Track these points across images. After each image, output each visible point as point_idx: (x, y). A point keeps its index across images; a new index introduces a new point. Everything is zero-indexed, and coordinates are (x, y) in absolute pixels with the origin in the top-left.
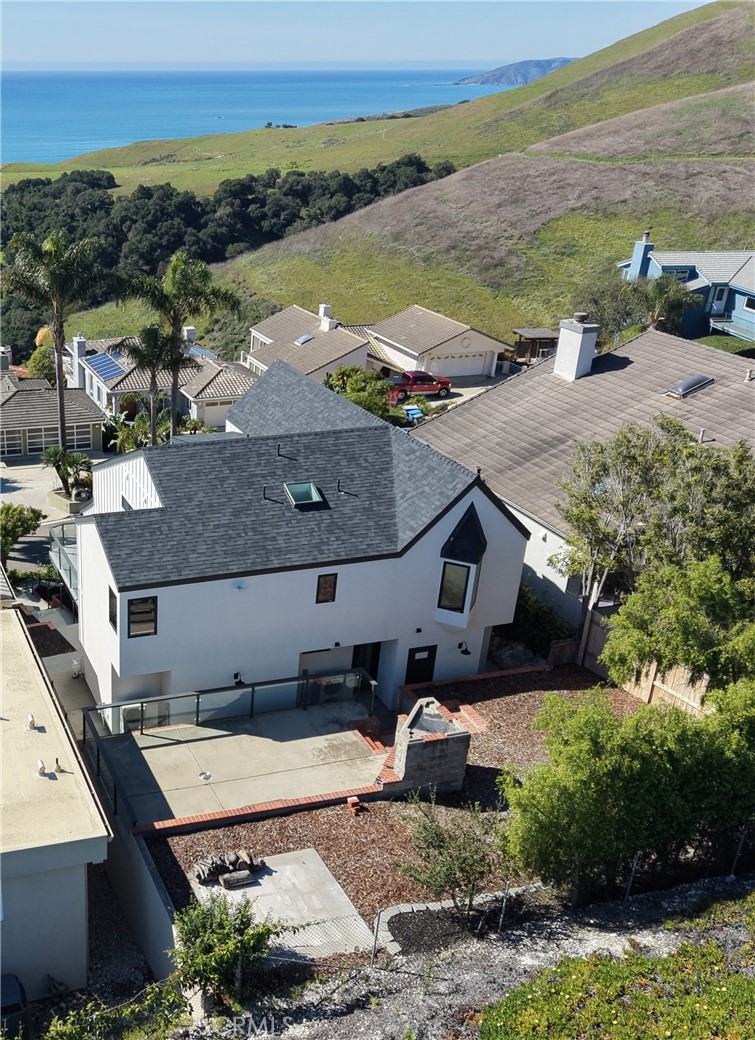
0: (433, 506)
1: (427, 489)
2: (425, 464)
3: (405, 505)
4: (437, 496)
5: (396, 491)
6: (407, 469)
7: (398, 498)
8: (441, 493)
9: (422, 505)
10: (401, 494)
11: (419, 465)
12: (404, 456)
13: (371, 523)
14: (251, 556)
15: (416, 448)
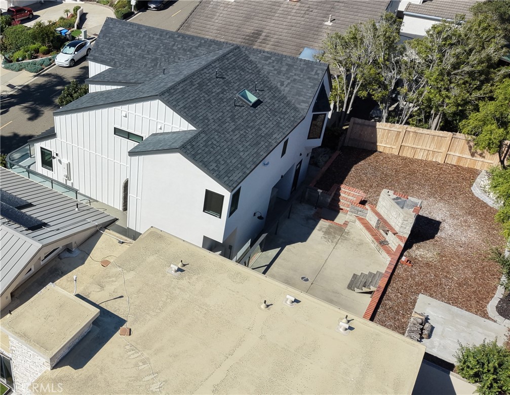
0: (309, 87)
1: (296, 77)
2: (284, 64)
3: (287, 89)
4: (308, 80)
5: (273, 83)
6: (272, 69)
7: (279, 86)
8: (309, 78)
9: (301, 87)
10: (279, 84)
11: (280, 65)
12: (263, 62)
13: (282, 104)
14: (262, 143)
15: (269, 55)
